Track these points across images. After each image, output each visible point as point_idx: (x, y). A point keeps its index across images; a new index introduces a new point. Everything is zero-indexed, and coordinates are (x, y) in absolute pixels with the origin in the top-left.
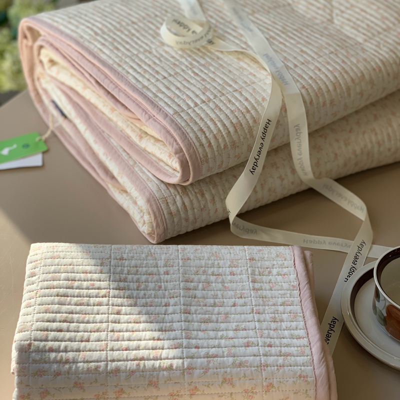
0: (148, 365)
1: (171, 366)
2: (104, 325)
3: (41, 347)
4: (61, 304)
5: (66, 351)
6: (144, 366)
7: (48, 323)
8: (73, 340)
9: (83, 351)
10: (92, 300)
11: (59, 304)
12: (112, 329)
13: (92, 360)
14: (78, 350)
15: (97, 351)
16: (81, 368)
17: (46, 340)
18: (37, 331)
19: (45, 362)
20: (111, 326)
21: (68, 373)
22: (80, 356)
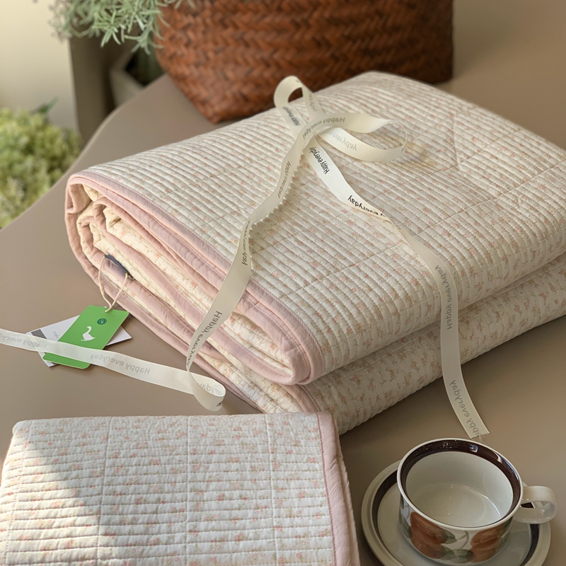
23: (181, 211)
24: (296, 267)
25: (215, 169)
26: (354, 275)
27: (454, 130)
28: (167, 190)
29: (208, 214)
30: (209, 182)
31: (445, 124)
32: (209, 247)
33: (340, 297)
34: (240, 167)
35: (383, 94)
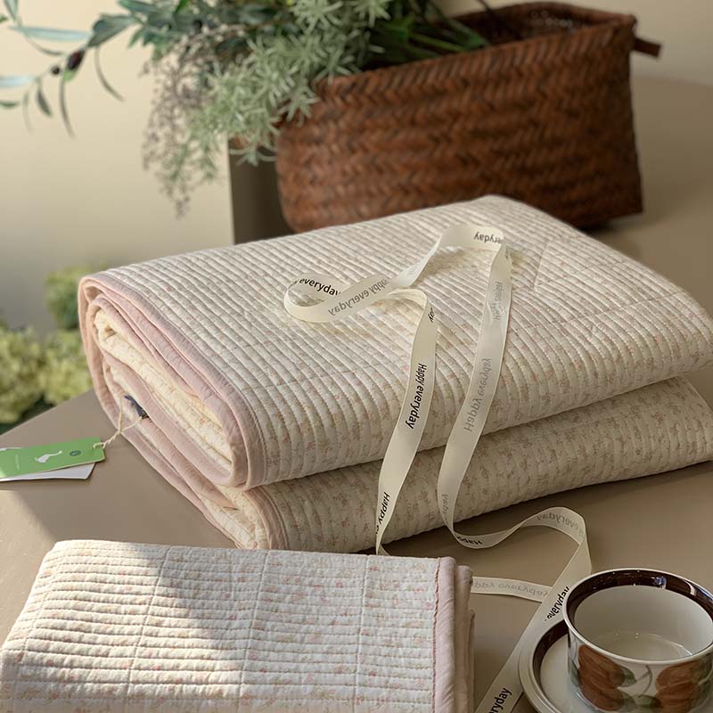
0: (187, 690)
1: (220, 692)
2: (134, 638)
3: (36, 658)
4: (78, 610)
5: (71, 666)
6: (181, 691)
7: (54, 631)
8: (85, 653)
9: (96, 668)
10: (123, 608)
11: (74, 609)
12: (143, 643)
13: (107, 679)
14: (89, 667)
15: (116, 669)
16: (88, 690)
17: (46, 651)
18: (35, 638)
19: (39, 680)
20: (143, 639)
21: (69, 696)
22: (91, 674)
23: (174, 310)
24: (279, 366)
25: (236, 275)
26: (345, 381)
27: (543, 256)
28: (170, 288)
29: (204, 313)
30: (221, 286)
31: (534, 249)
32: (188, 342)
33: (315, 402)
34: (267, 275)
35: (475, 217)
